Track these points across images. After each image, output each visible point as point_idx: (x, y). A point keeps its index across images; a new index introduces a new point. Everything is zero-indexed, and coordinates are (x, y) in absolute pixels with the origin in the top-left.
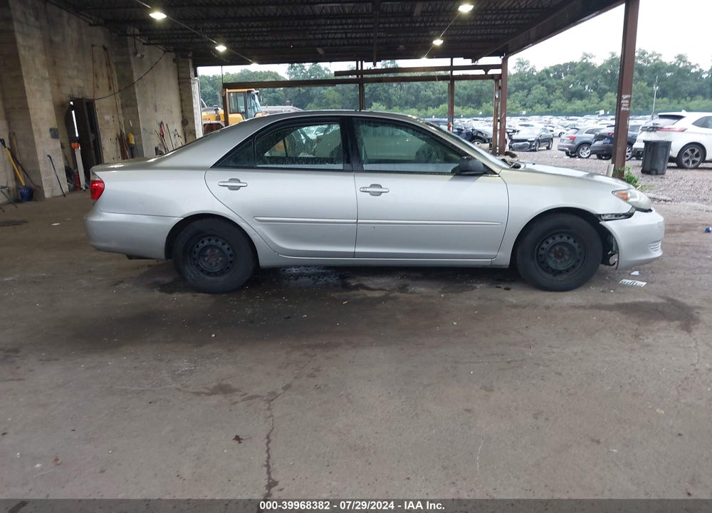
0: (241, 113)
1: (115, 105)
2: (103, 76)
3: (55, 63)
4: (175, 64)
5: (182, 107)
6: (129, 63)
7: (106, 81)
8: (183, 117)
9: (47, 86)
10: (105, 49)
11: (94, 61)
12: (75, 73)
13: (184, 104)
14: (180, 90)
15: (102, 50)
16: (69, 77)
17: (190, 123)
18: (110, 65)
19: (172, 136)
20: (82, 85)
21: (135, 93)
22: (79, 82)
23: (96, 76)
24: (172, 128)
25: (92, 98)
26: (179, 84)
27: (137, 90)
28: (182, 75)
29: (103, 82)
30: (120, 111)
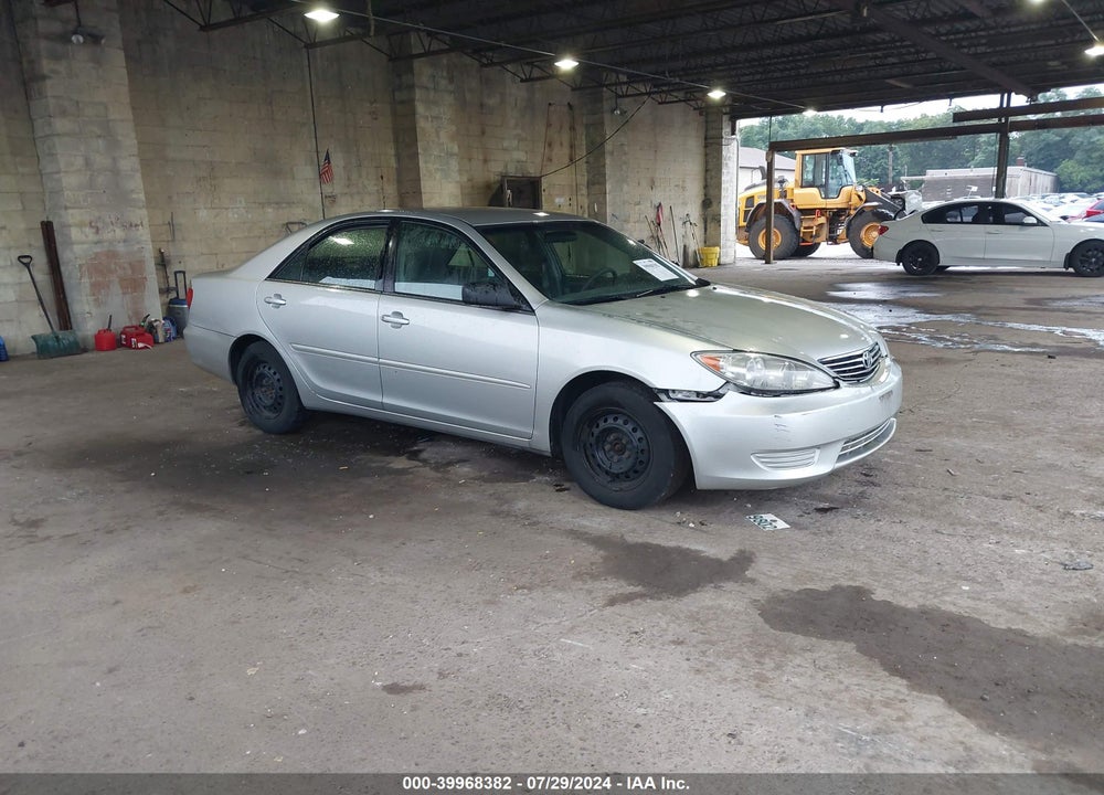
0: (818, 187)
1: (574, 184)
2: (561, 144)
3: (483, 133)
4: (702, 118)
5: (706, 180)
6: (602, 124)
7: (566, 151)
8: (705, 195)
9: (454, 164)
10: (570, 106)
11: (549, 125)
12: (515, 143)
13: (708, 177)
14: (706, 155)
15: (566, 109)
16: (505, 150)
17: (715, 204)
18: (574, 129)
19: (679, 224)
20: (524, 159)
21: (604, 166)
22: (521, 155)
23: (550, 145)
24: (679, 212)
25: (538, 175)
26: (706, 147)
27: (608, 162)
28: (712, 133)
29: (561, 153)
30: (584, 191)
